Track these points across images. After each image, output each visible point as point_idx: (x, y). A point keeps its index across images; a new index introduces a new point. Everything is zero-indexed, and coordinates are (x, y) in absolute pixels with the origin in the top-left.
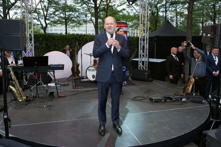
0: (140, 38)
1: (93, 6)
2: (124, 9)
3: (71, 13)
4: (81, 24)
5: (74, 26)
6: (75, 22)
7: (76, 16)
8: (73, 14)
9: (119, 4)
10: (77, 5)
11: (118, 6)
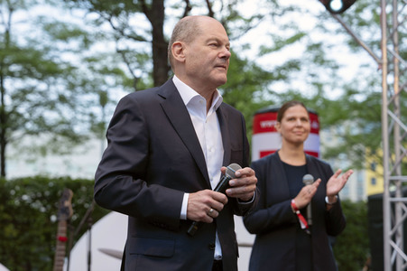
0: (387, 201)
1: (146, 48)
2: (294, 65)
3: (32, 82)
4: (76, 139)
5: (43, 151)
6: (49, 129)
7: (53, 97)
8: (42, 86)
9: (270, 44)
10: (61, 45)
11: (264, 51)
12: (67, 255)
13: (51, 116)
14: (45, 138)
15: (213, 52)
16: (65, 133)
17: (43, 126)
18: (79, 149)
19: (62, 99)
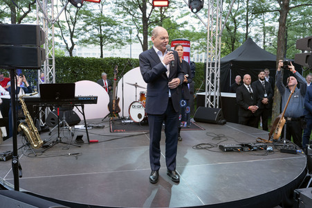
1: (141, 16)
2: (186, 23)
3: (109, 27)
4: (123, 44)
5: (113, 48)
6: (115, 41)
8: (112, 29)
9: (180, 15)
10: (117, 16)
12: (117, 85)
13: (115, 38)
14: (114, 44)
15: (162, 41)
16: (119, 42)
17: (113, 40)
18: (124, 47)
19: (118, 32)
